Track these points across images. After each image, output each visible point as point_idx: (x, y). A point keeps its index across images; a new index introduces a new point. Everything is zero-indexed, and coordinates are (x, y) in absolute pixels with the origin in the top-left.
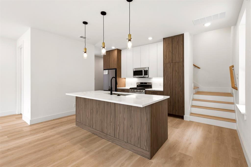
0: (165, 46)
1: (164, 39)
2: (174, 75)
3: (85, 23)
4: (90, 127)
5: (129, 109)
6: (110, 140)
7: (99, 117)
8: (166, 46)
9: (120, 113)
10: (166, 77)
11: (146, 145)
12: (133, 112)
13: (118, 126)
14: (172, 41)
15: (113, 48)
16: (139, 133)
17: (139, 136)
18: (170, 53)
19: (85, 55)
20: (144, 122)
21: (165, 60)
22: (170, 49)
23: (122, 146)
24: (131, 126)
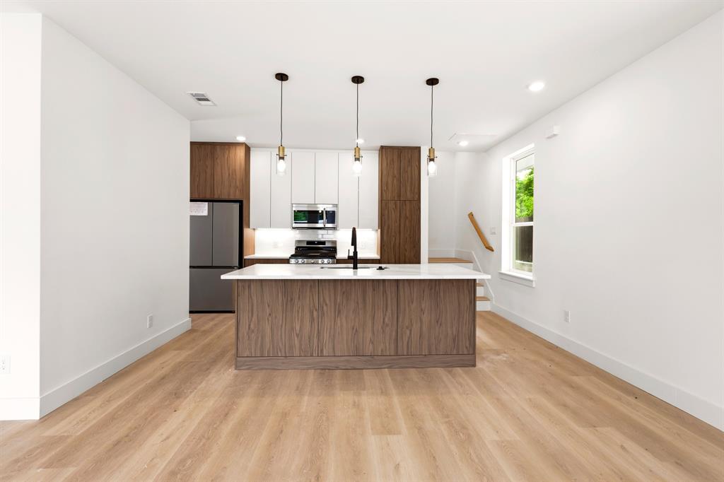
0: (385, 164)
1: (382, 147)
2: (402, 225)
3: (282, 77)
4: (312, 356)
5: (433, 291)
6: (383, 364)
7: (345, 324)
8: (387, 164)
9: (412, 303)
10: (386, 228)
11: (468, 345)
12: (442, 294)
13: (407, 328)
14: (399, 157)
15: (241, 139)
16: (454, 329)
17: (454, 333)
18: (395, 181)
19: (282, 165)
20: (466, 308)
21: (384, 193)
22: (396, 172)
23: (418, 366)
24: (437, 322)
